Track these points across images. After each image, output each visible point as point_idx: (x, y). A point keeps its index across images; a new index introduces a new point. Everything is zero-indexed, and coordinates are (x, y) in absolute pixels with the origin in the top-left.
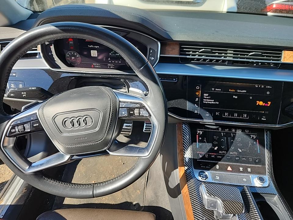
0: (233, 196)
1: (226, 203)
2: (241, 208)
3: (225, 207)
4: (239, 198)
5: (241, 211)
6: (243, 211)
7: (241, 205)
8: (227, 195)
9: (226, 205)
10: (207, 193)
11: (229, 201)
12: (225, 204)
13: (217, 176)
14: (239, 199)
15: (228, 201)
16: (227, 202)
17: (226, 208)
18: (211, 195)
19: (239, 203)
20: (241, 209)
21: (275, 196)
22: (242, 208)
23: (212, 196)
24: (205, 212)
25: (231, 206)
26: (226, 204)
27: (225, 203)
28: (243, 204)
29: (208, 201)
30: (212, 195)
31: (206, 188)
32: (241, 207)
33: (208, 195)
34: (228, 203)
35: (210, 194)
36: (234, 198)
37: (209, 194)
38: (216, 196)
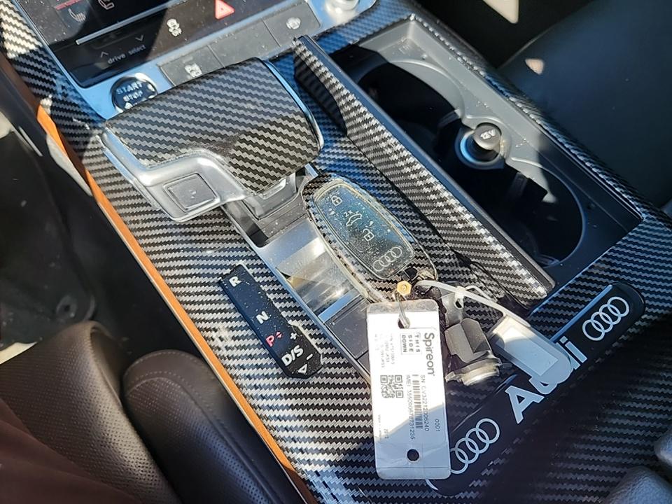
0: (254, 103)
1: (238, 148)
2: (303, 134)
3: (242, 168)
4: (280, 98)
5: (309, 146)
6: (316, 141)
7: (298, 122)
8: (227, 113)
9: (239, 158)
10: (138, 156)
11: (247, 134)
12: (234, 156)
13: (190, 64)
14: (284, 103)
15: (243, 136)
16: (238, 144)
17: (249, 170)
18: (160, 155)
19: (287, 118)
20: (308, 137)
21: (408, 26)
22: (309, 132)
23: (166, 156)
24: (190, 234)
25: (262, 152)
26: (239, 153)
27: (233, 152)
28: (306, 116)
29: (164, 187)
30: (165, 151)
31: (125, 136)
32: (303, 129)
33: (145, 162)
34: (243, 145)
35: (154, 154)
36: (262, 112)
37: (150, 158)
38: (182, 146)
